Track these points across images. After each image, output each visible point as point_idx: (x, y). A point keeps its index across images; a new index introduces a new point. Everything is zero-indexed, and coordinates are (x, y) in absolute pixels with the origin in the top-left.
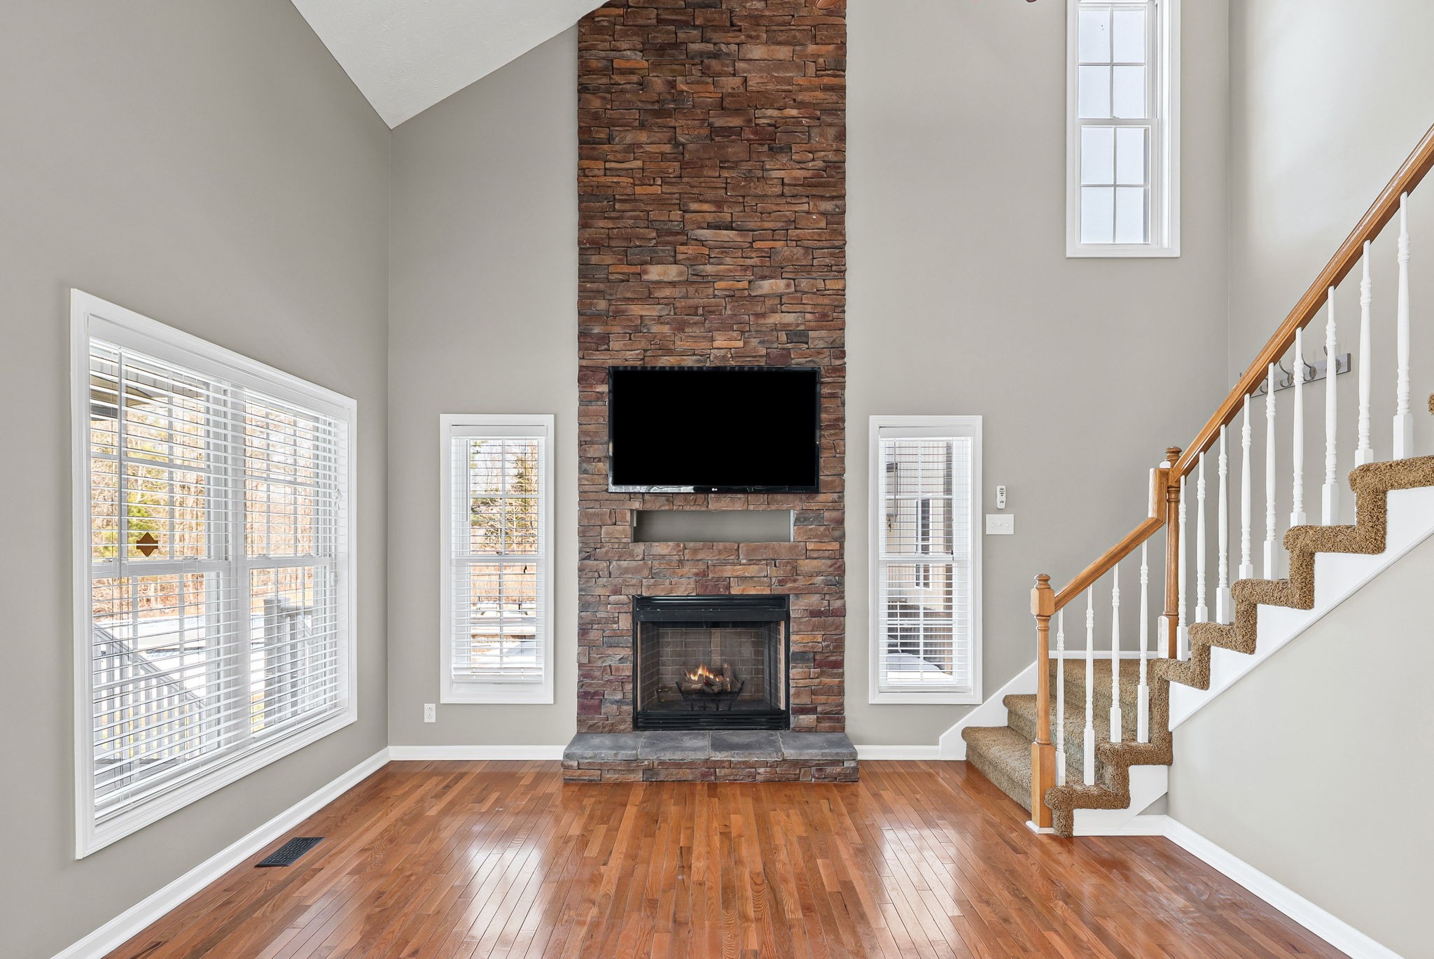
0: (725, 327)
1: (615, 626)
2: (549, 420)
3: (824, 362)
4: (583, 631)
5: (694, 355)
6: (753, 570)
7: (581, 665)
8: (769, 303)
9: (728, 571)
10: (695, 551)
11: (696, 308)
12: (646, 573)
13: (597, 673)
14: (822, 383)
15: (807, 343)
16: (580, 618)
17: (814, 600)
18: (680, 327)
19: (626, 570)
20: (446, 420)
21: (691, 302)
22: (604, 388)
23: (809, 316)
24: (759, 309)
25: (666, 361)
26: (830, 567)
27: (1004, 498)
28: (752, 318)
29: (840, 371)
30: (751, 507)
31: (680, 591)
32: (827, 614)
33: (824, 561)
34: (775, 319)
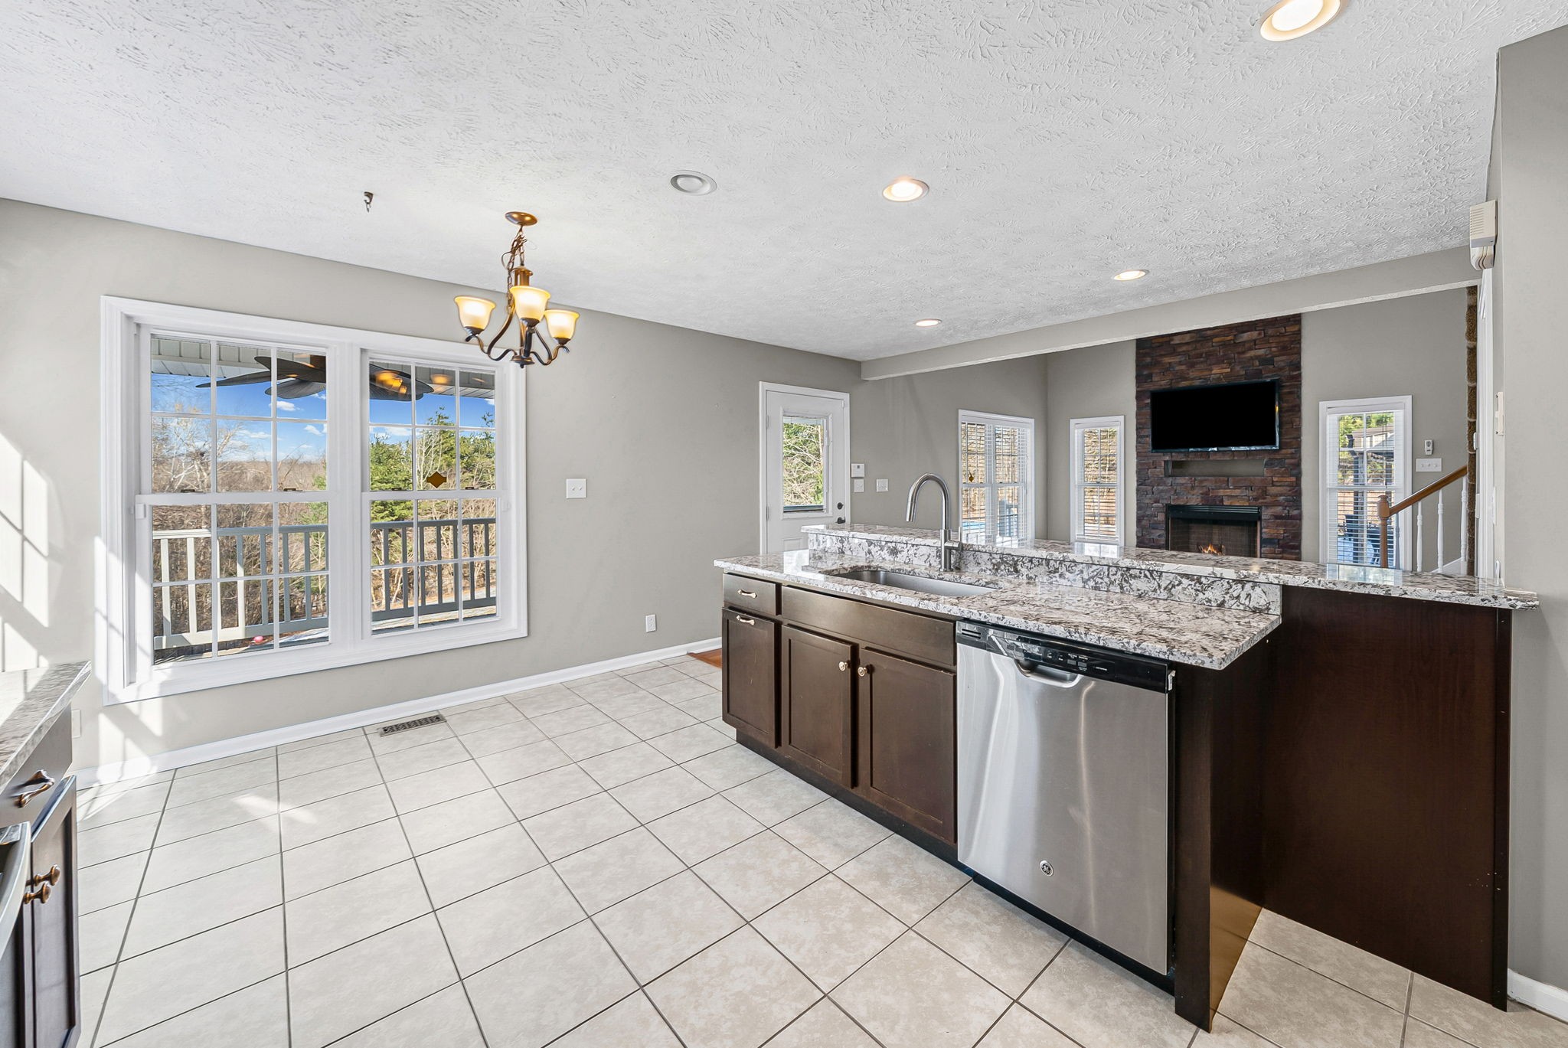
0: (1219, 362)
1: (1156, 519)
2: (1121, 418)
4: (1139, 520)
5: (1200, 379)
6: (1237, 492)
7: (1138, 537)
8: (1247, 345)
9: (1221, 492)
10: (1201, 482)
11: (1202, 354)
12: (1173, 492)
13: (1147, 542)
14: (1283, 386)
16: (1137, 514)
17: (1278, 510)
18: (1192, 365)
19: (1162, 491)
20: (1073, 422)
21: (1198, 351)
22: (1149, 401)
23: (1273, 349)
24: (1240, 350)
25: (1184, 384)
26: (1290, 491)
27: (1431, 448)
28: (1236, 355)
30: (1236, 458)
31: (1192, 503)
32: (1289, 517)
33: (1285, 488)
34: (1252, 353)
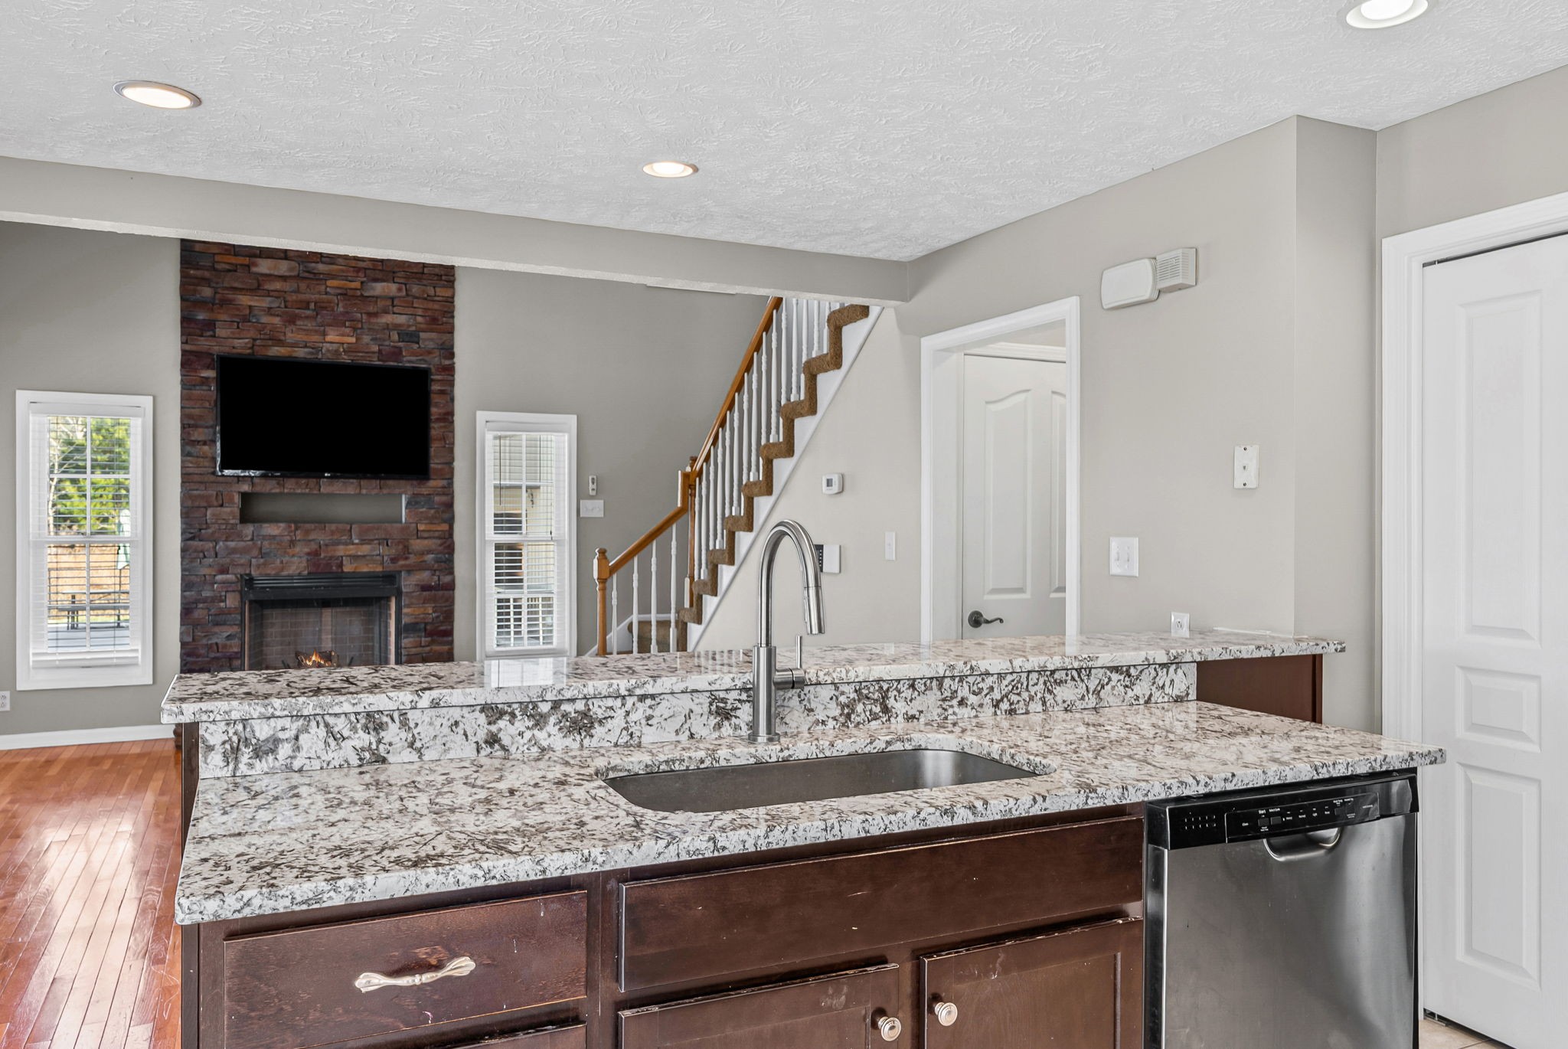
0: (338, 322)
1: (222, 605)
2: (147, 402)
3: (434, 361)
4: (186, 611)
5: (306, 347)
6: (366, 549)
7: (183, 644)
8: (381, 304)
9: (341, 551)
10: (307, 532)
11: (308, 303)
12: (255, 552)
13: (203, 651)
14: (432, 380)
15: (418, 343)
16: (183, 597)
17: (424, 576)
18: (291, 320)
19: (234, 551)
20: (23, 397)
21: (302, 297)
22: (211, 374)
23: (419, 319)
24: (371, 309)
25: (276, 351)
26: (441, 545)
27: (595, 486)
28: (364, 317)
29: (450, 370)
30: (364, 491)
31: (292, 570)
32: (439, 587)
33: (434, 541)
34: (387, 319)
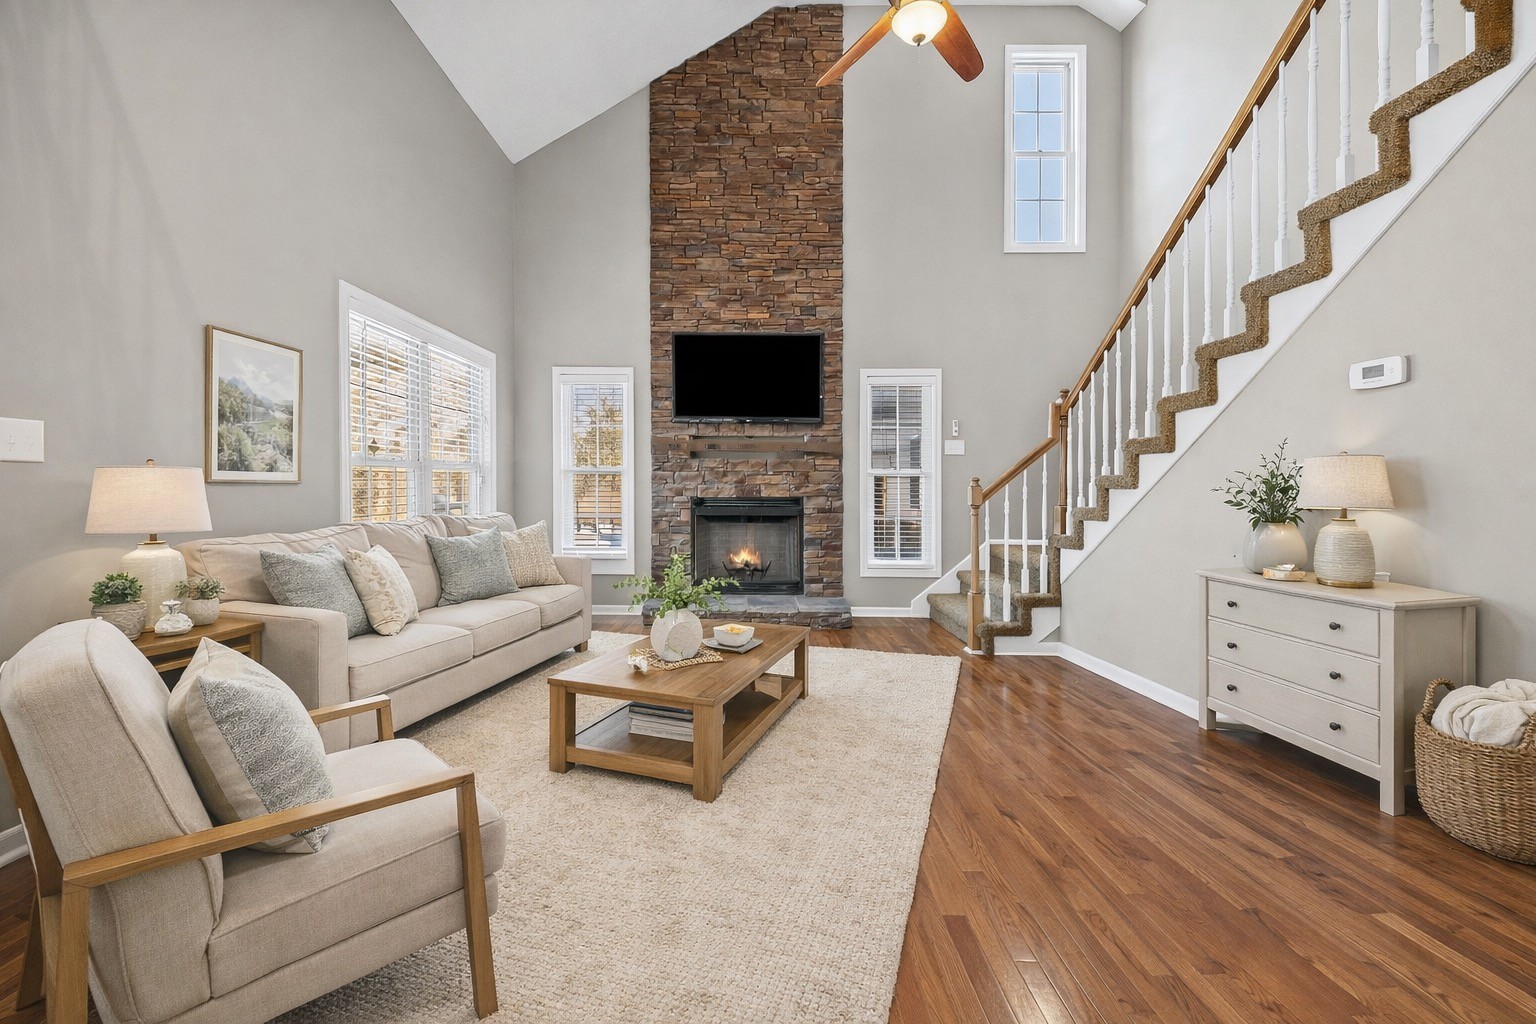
0: (756, 304)
1: (678, 519)
2: (629, 371)
3: (827, 329)
4: (656, 522)
5: (734, 324)
6: (776, 479)
7: (653, 547)
8: (787, 286)
9: (759, 480)
10: (735, 465)
11: (736, 289)
12: (700, 480)
13: (665, 553)
14: (826, 345)
15: (815, 315)
16: (653, 513)
17: (821, 501)
18: (724, 303)
19: (685, 479)
20: (556, 371)
21: (731, 286)
22: (670, 348)
23: (816, 296)
24: (780, 291)
25: (712, 329)
26: (832, 477)
27: (957, 428)
28: (775, 298)
29: (840, 334)
30: (775, 434)
31: (725, 494)
32: (830, 511)
33: (828, 474)
34: (793, 297)
